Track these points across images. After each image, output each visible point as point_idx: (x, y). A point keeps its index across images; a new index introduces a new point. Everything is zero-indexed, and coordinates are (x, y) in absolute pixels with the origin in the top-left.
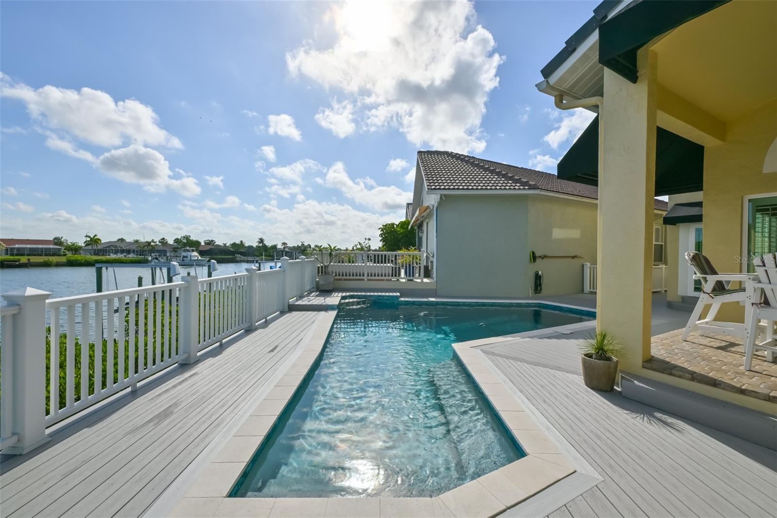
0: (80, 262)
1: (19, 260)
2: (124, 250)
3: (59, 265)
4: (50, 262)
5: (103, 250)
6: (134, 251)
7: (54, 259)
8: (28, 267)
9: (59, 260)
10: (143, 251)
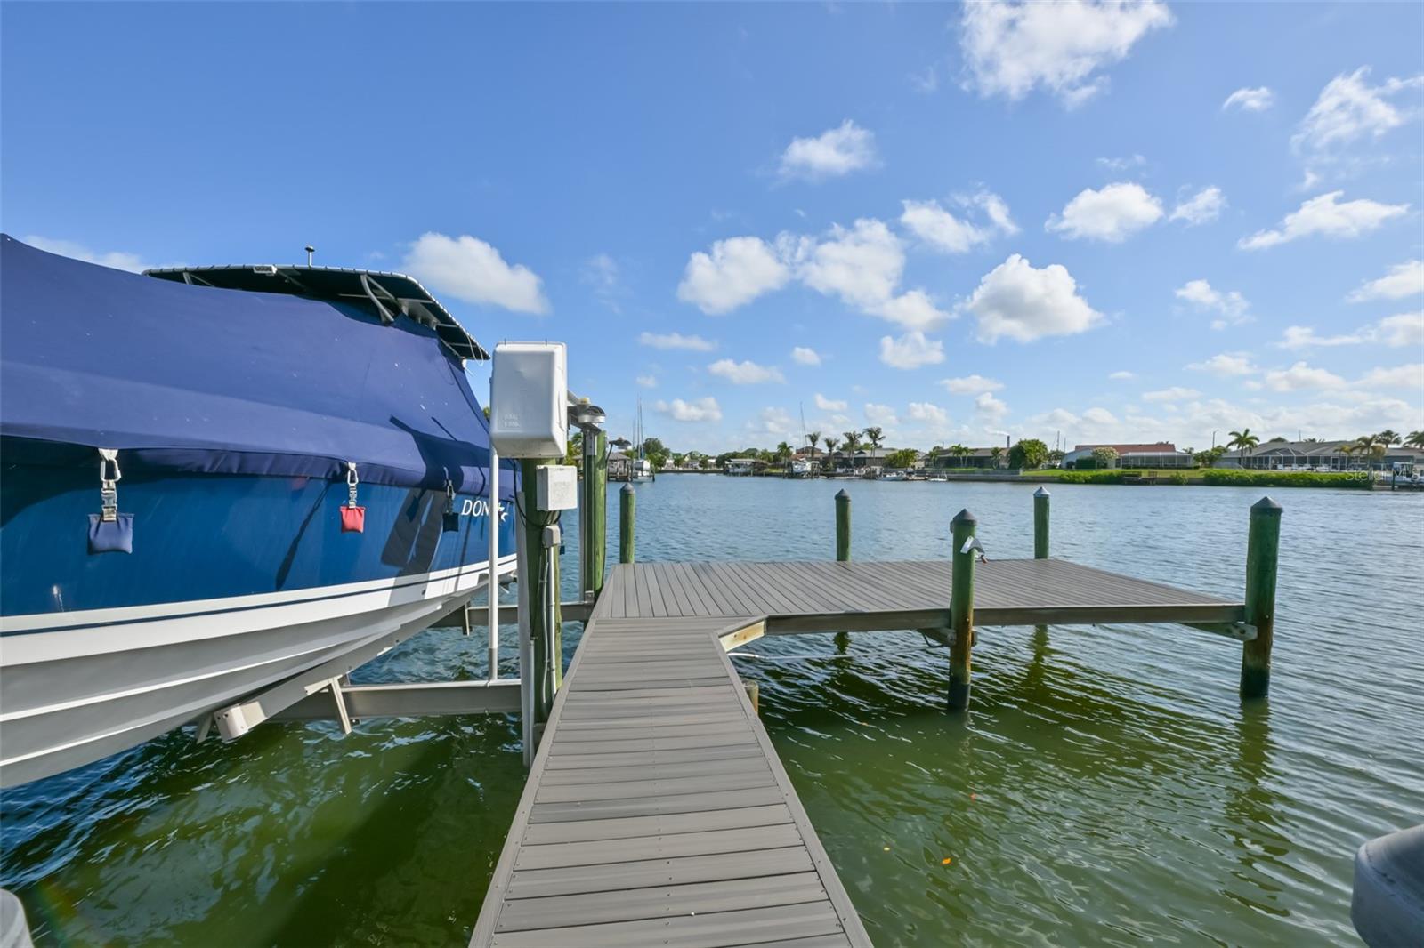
0: (1229, 478)
1: (1139, 475)
2: (1306, 457)
3: (1192, 483)
4: (1181, 478)
5: (1261, 459)
6: (1327, 460)
7: (1185, 474)
8: (1153, 484)
9: (1193, 476)
10: (1350, 459)
